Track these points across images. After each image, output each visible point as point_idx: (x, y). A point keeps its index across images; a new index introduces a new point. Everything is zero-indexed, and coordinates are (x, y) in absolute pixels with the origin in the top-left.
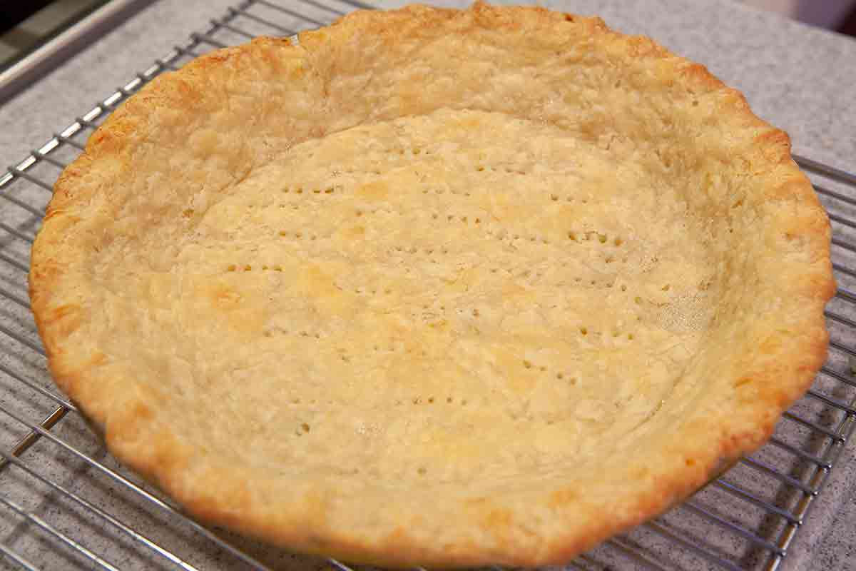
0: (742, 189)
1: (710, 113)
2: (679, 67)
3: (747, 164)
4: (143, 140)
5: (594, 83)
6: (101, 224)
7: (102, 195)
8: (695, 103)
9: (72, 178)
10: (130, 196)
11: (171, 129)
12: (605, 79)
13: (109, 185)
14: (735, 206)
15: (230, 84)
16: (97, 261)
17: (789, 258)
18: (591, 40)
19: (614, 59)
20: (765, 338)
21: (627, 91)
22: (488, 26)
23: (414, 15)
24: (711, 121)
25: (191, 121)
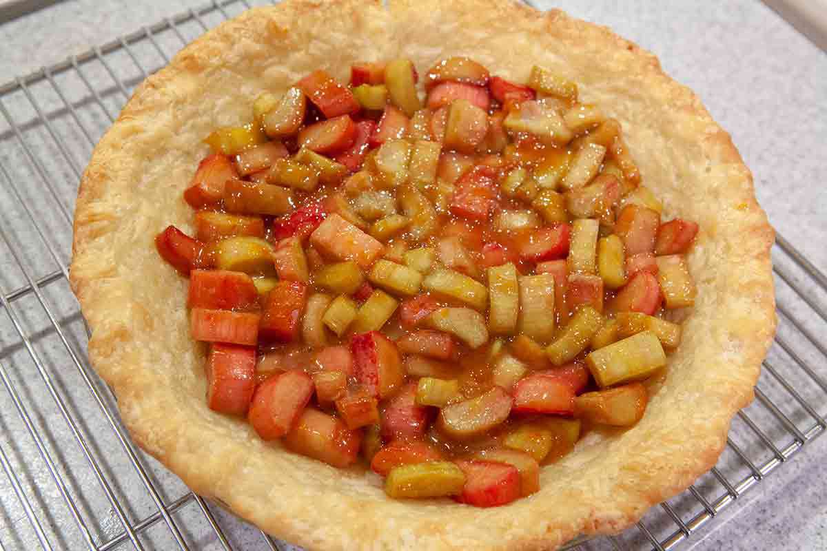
0: (715, 269)
1: (715, 185)
2: (707, 131)
3: (728, 248)
4: (223, 65)
5: (631, 118)
6: (161, 137)
7: (171, 110)
8: (708, 170)
9: (149, 89)
10: (195, 114)
11: (251, 61)
12: (641, 117)
13: (179, 102)
14: (704, 282)
15: (314, 31)
16: (146, 171)
17: (725, 356)
18: (640, 77)
19: (655, 102)
20: (668, 430)
21: (656, 135)
22: (557, 35)
23: (495, 7)
24: (715, 193)
25: (270, 56)
